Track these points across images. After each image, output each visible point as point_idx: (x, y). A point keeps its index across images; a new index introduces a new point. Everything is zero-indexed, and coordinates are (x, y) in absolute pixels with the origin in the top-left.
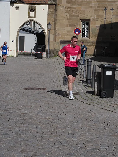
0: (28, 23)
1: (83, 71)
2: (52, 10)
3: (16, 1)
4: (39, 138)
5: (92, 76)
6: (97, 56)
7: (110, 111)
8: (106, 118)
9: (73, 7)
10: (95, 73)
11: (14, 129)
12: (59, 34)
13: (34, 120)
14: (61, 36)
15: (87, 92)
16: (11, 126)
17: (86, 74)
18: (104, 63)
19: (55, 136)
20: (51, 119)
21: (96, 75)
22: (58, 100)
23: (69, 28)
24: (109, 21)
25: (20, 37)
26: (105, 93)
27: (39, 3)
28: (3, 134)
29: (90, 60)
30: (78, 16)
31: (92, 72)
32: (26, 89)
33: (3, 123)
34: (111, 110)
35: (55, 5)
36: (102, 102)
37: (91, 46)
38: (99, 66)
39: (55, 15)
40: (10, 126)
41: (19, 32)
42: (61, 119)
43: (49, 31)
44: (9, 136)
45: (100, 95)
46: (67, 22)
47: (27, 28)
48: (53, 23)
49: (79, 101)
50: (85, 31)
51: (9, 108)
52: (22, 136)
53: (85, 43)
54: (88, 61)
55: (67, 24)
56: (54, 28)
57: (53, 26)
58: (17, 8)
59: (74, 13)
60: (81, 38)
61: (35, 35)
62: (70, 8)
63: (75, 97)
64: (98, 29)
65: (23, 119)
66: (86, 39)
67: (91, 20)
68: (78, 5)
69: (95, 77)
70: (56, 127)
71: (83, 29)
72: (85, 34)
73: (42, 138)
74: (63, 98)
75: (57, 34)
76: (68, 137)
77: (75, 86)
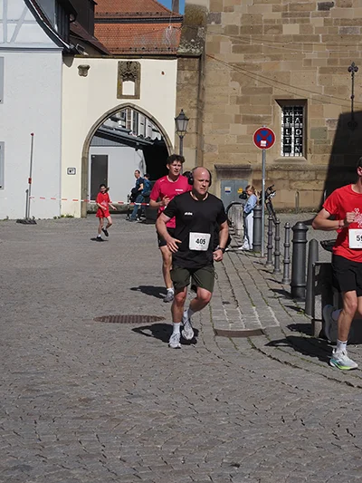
0: (118, 115)
1: (281, 260)
2: (188, 75)
3: (83, 50)
4: (126, 478)
5: (306, 273)
7: (359, 387)
8: (345, 411)
9: (254, 62)
10: (314, 269)
11: (50, 449)
12: (211, 148)
13: (118, 420)
14: (217, 153)
15: (292, 327)
16: (43, 441)
17: (291, 268)
19: (178, 473)
20: (171, 416)
21: (317, 273)
22: (198, 355)
23: (243, 129)
25: (95, 158)
27: (152, 53)
28: (15, 468)
29: (301, 226)
30: (270, 91)
32: (103, 319)
33: (17, 429)
35: (197, 60)
37: (312, 180)
38: (325, 245)
39: (199, 88)
40: (39, 442)
41: (88, 143)
42: (202, 415)
43: (181, 138)
44: (31, 473)
46: (235, 110)
47: (114, 131)
48: (192, 114)
49: (263, 356)
50: (293, 136)
51: (43, 383)
52: (74, 472)
53: (291, 174)
54: (295, 230)
55: (236, 116)
56: (197, 130)
57: (193, 123)
58: (84, 70)
59: (256, 82)
60: (279, 158)
61: (141, 151)
62: (244, 65)
63: (253, 345)
64: (332, 129)
65: (82, 418)
66: (294, 161)
67: (310, 103)
68: (269, 56)
69: (315, 278)
70: (183, 443)
71: (285, 130)
72: (293, 146)
73: (137, 479)
74: (213, 348)
75: (205, 146)
76: (220, 476)
77: (254, 308)
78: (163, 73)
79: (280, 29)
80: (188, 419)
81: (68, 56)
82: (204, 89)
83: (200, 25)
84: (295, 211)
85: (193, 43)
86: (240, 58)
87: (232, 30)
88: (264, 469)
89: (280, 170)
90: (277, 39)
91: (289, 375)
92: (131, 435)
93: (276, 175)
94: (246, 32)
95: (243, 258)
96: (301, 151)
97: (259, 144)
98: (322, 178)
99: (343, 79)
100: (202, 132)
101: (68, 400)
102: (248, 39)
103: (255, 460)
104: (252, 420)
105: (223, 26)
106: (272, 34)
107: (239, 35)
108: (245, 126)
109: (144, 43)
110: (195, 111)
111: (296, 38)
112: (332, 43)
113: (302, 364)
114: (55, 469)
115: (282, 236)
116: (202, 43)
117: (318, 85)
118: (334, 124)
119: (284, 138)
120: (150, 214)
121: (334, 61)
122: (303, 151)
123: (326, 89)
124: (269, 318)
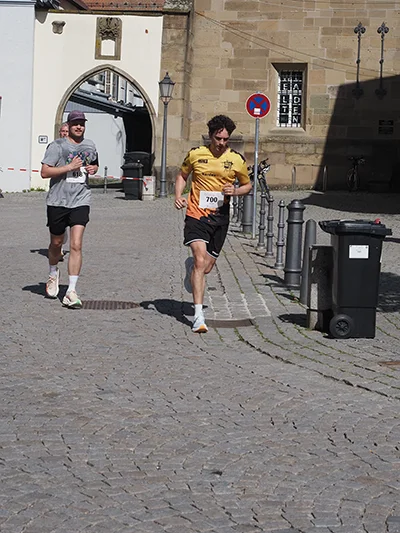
1: (274, 243)
2: (175, 34)
3: (58, 4)
4: (94, 485)
6: (330, 191)
7: (359, 387)
8: (344, 414)
9: (249, 21)
10: (311, 253)
13: (86, 418)
15: (284, 318)
17: (285, 251)
19: (153, 480)
20: (147, 416)
21: (314, 258)
22: (179, 347)
23: (234, 95)
24: (370, 69)
26: (343, 321)
27: (135, 8)
29: (297, 205)
30: (266, 53)
34: (364, 383)
35: (185, 17)
36: (334, 353)
37: (310, 154)
38: (324, 226)
39: (187, 50)
41: (62, 109)
43: (166, 104)
45: (326, 327)
46: (227, 74)
47: (91, 96)
48: (179, 78)
49: (252, 349)
50: (290, 105)
51: (4, 374)
52: (34, 477)
53: (288, 146)
54: (291, 209)
55: (228, 81)
56: (184, 95)
57: (180, 88)
58: (58, 27)
59: (251, 43)
60: (275, 129)
61: (120, 119)
62: (238, 24)
63: (240, 336)
64: (333, 97)
65: (46, 415)
66: (291, 132)
67: (310, 68)
68: (267, 14)
69: (312, 264)
70: (158, 446)
71: (282, 97)
72: (290, 116)
73: (105, 486)
74: (196, 340)
75: (193, 114)
76: (199, 484)
77: (243, 295)
78: (147, 31)
80: (165, 419)
81: (42, 10)
82: (192, 50)
84: (290, 188)
86: (233, 16)
88: (250, 478)
89: (275, 141)
91: (280, 371)
92: (102, 436)
93: (270, 148)
96: (299, 122)
97: (252, 112)
98: (320, 151)
99: (348, 41)
100: (188, 98)
101: (30, 395)
104: (237, 421)
108: (238, 92)
110: (181, 75)
113: (294, 359)
114: (14, 473)
115: (276, 216)
117: (320, 47)
118: (336, 93)
119: (281, 106)
120: (130, 189)
121: (339, 21)
122: (302, 121)
123: (329, 52)
124: (259, 307)
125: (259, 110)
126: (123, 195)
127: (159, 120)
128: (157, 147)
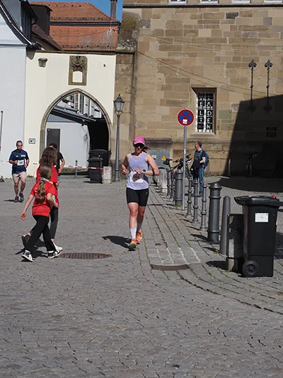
0: (68, 98)
1: (199, 212)
2: (124, 68)
3: (41, 46)
4: (94, 375)
5: (220, 224)
6: (233, 176)
7: (265, 309)
8: (257, 327)
9: (176, 58)
10: (228, 218)
11: (34, 353)
12: (142, 125)
13: (83, 331)
14: (146, 128)
15: (210, 263)
16: (27, 347)
17: (207, 218)
18: (250, 194)
19: (133, 371)
20: (124, 329)
21: (231, 221)
22: (140, 284)
23: (166, 110)
24: (260, 91)
25: (50, 132)
26: (251, 265)
27: (95, 49)
28: (8, 366)
29: (216, 186)
30: (188, 81)
31: (221, 215)
33: (7, 338)
34: (269, 306)
35: (132, 56)
36: (247, 287)
37: (219, 151)
38: (238, 200)
39: (133, 78)
40: (24, 348)
41: (46, 120)
43: (119, 116)
44: (21, 370)
45: (240, 269)
46: (161, 95)
47: (65, 110)
48: (127, 98)
49: (190, 285)
50: (205, 117)
51: (23, 303)
52: (53, 370)
54: (212, 189)
55: (161, 100)
56: (131, 110)
57: (128, 105)
58: (43, 62)
59: (177, 74)
60: (195, 133)
61: (86, 127)
62: (168, 60)
63: (181, 276)
64: (235, 111)
65: (55, 330)
66: (206, 135)
67: (218, 91)
68: (187, 54)
69: (229, 226)
70: (135, 349)
71: (199, 111)
72: (205, 124)
73: (102, 376)
74: (151, 278)
75: (137, 123)
76: (165, 374)
77: (180, 249)
78: (105, 66)
79: (196, 33)
80: (137, 332)
81: (31, 50)
82: (136, 79)
83: (134, 28)
84: (206, 174)
85: (129, 43)
86: (164, 55)
87: (158, 33)
88: (198, 369)
90: (194, 41)
91: (211, 299)
92: (95, 343)
93: (192, 147)
94: (169, 35)
95: (168, 210)
96: (211, 128)
97: (181, 122)
98: (227, 149)
99: (245, 73)
100: (134, 112)
101: (43, 317)
102: (171, 40)
103: (191, 362)
104: (185, 332)
105: (152, 30)
106: (190, 36)
107: (164, 37)
108: (168, 108)
109: (88, 42)
110: (129, 95)
111: (209, 40)
112: (237, 44)
113: (220, 291)
114: (39, 368)
116: (136, 42)
117: (225, 77)
118: (237, 108)
119: (198, 118)
120: (93, 175)
121: (238, 59)
122: (213, 128)
123: (231, 81)
124: (192, 256)
125: (186, 121)
126: (89, 180)
127: (113, 128)
128: (112, 146)
